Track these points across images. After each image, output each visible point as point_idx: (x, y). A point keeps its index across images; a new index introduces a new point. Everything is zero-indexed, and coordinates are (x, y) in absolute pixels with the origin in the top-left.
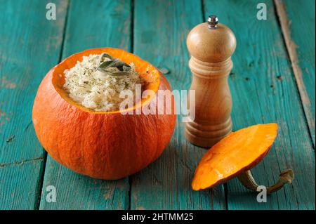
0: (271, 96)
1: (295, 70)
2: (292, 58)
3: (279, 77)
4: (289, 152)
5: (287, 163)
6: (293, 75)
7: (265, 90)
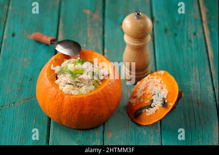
0: (189, 49)
1: (206, 29)
2: (204, 19)
3: (195, 34)
4: (199, 93)
5: (197, 101)
6: (204, 33)
7: (186, 44)
